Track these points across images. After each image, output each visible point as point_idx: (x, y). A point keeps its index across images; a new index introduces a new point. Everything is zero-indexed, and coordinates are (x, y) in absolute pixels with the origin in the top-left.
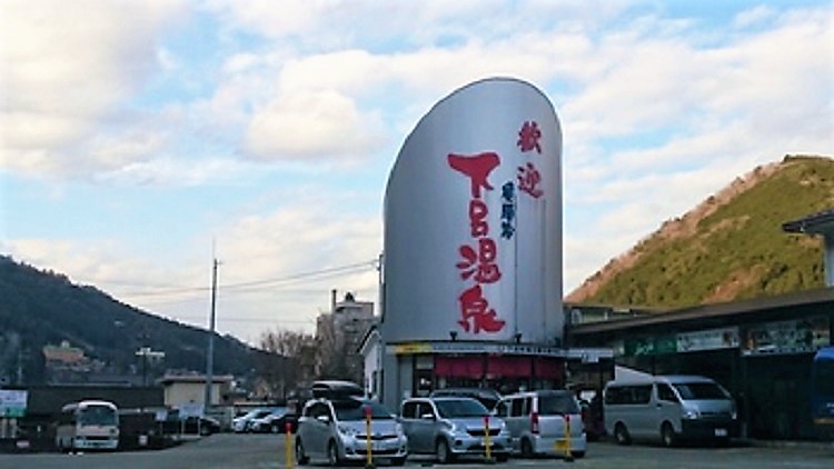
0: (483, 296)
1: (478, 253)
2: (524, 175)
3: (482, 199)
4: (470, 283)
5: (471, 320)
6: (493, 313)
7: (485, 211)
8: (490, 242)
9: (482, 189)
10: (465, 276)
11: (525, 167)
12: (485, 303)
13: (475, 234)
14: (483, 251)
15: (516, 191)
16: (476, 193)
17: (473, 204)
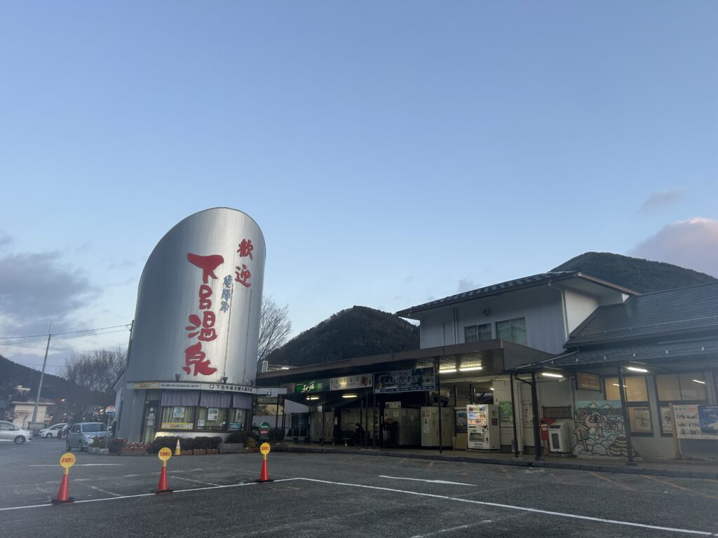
0: (202, 350)
1: (202, 320)
2: (240, 272)
3: (209, 284)
4: (195, 341)
5: (192, 367)
6: (208, 362)
7: (210, 292)
8: (212, 314)
9: (210, 278)
10: (191, 336)
11: (241, 267)
12: (203, 355)
13: (202, 307)
14: (206, 319)
15: (234, 282)
16: (205, 280)
17: (203, 287)
